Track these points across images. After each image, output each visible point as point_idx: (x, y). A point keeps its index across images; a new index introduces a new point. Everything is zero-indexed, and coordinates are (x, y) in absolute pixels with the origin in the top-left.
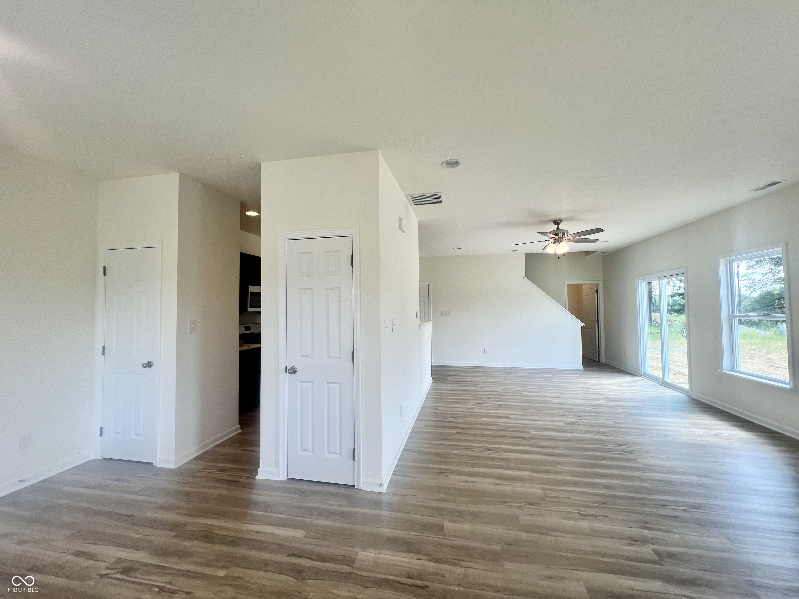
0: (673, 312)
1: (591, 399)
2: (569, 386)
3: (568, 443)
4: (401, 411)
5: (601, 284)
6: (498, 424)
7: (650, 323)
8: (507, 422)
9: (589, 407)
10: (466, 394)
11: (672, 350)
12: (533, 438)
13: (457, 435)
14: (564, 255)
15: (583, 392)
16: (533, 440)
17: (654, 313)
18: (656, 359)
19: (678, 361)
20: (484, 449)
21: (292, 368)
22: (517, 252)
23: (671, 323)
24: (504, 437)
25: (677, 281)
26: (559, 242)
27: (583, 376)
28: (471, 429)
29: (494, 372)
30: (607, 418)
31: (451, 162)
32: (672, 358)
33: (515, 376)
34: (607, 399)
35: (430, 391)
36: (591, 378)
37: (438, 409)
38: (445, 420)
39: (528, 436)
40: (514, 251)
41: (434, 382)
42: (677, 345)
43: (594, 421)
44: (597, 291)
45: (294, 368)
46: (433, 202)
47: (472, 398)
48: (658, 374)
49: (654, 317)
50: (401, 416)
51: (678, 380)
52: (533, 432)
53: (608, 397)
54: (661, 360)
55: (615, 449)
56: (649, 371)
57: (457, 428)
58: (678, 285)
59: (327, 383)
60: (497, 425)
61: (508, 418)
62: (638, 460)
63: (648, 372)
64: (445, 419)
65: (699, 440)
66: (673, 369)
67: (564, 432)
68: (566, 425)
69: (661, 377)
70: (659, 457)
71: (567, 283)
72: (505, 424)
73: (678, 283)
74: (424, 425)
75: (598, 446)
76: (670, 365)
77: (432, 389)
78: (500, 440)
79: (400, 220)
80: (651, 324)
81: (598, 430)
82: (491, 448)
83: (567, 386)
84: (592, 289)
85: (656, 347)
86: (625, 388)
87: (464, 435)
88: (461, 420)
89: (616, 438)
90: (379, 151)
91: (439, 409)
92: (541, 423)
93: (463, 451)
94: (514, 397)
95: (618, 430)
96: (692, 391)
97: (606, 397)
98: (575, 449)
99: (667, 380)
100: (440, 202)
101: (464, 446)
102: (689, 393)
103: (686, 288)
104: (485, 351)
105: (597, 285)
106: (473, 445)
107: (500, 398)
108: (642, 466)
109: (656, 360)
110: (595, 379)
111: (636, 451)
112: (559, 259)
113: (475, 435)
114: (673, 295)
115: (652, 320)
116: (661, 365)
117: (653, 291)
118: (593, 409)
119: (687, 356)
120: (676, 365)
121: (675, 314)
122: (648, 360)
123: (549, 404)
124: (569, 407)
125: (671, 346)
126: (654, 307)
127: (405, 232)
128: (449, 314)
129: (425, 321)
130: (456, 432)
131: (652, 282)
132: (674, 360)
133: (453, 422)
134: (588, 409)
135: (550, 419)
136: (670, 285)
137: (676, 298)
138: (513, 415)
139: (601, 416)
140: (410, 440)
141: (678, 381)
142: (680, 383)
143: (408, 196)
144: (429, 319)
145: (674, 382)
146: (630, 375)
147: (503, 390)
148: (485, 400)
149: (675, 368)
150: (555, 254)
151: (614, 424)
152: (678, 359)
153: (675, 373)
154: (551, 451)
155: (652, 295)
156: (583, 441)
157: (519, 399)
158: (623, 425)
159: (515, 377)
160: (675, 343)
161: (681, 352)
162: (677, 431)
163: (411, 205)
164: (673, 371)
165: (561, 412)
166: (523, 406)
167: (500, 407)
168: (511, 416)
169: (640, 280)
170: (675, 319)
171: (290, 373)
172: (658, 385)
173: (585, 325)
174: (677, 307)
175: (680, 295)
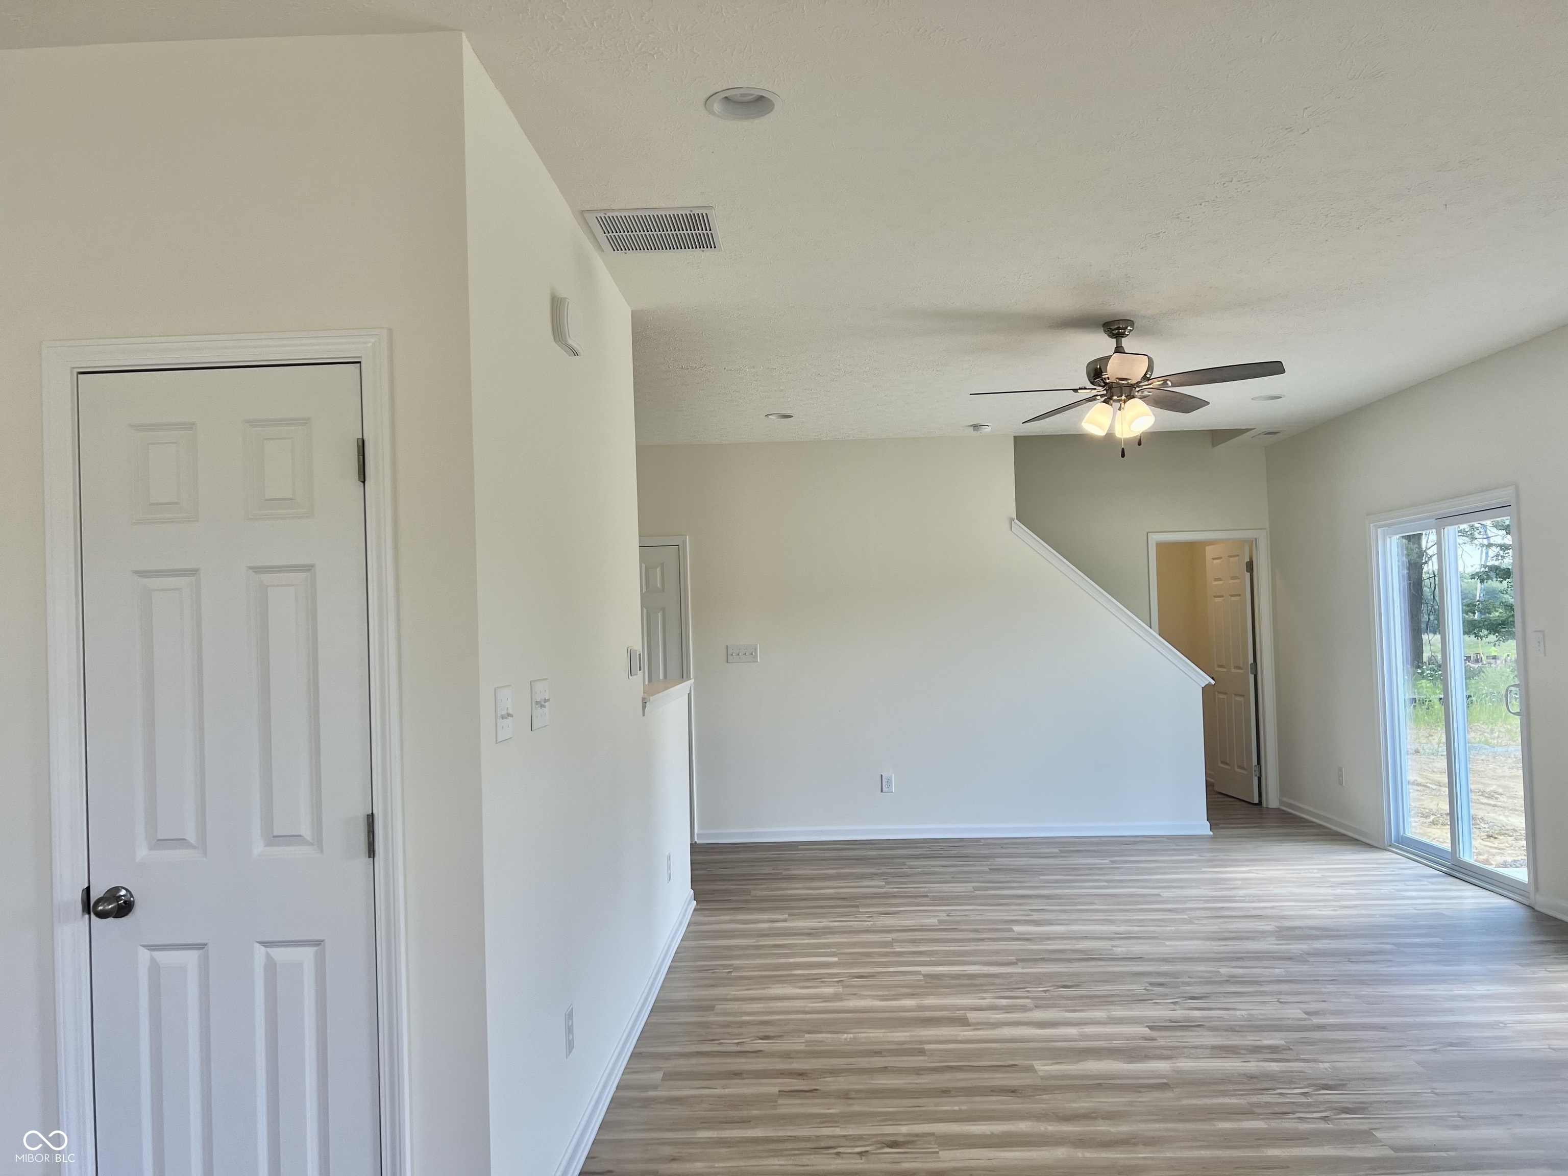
0: (1484, 632)
1: (1233, 935)
2: (1166, 894)
3: (1157, 1094)
4: (570, 1030)
5: (1263, 539)
6: (927, 1047)
7: (1419, 667)
8: (959, 1038)
9: (1226, 963)
10: (818, 946)
11: (1483, 757)
12: (1046, 1089)
13: (780, 1102)
14: (1140, 444)
15: (1208, 913)
16: (1045, 1097)
17: (1431, 635)
18: (1435, 787)
19: (1500, 791)
20: (877, 1143)
21: (112, 894)
22: (988, 429)
23: (1480, 665)
24: (945, 1092)
25: (1494, 530)
26: (1123, 398)
27: (1208, 855)
28: (834, 1072)
29: (917, 857)
30: (1284, 998)
31: (742, 95)
32: (1482, 783)
33: (986, 869)
34: (1286, 933)
35: (687, 944)
36: (1235, 862)
37: (712, 1008)
38: (739, 1048)
39: (1029, 1082)
40: (976, 427)
41: (705, 906)
42: (1498, 737)
43: (1243, 1013)
44: (1250, 567)
45: (123, 892)
46: (680, 244)
47: (835, 959)
48: (1440, 837)
49: (1428, 647)
50: (570, 1046)
51: (1499, 853)
52: (1044, 1068)
53: (1288, 924)
54: (1446, 790)
55: (1309, 1105)
56: (1415, 829)
57: (782, 1074)
58: (1499, 540)
59: (264, 944)
60: (922, 1052)
61: (963, 1022)
62: (1378, 1134)
63: (1409, 834)
64: (738, 1044)
65: (1554, 1049)
66: (1486, 819)
67: (1147, 1057)
68: (1154, 1034)
69: (1447, 846)
70: (1440, 1118)
71: (1155, 538)
72: (951, 1046)
73: (1500, 537)
74: (659, 1075)
75: (1255, 1099)
76: (1473, 804)
77: (693, 933)
78: (930, 1105)
79: (557, 306)
80: (1423, 672)
81: (1258, 1043)
82: (901, 1139)
83: (1158, 895)
84: (1235, 559)
85: (1436, 746)
86: (1338, 891)
87: (807, 1098)
88: (798, 1044)
89: (1311, 1065)
90: (464, 35)
91: (719, 1007)
92: (1072, 1031)
93: (804, 1160)
94: (983, 946)
95: (1317, 1035)
96: (1537, 889)
97: (1280, 925)
98: (1183, 1115)
99: (1467, 857)
100: (705, 241)
101: (807, 1139)
102: (1528, 898)
103: (1520, 549)
104: (883, 784)
105: (1252, 543)
106: (838, 1131)
107: (937, 952)
108: (1389, 1152)
109: (1434, 792)
110: (1247, 866)
111: (1371, 1103)
112: (1123, 456)
113: (845, 1095)
114: (1482, 577)
115: (1425, 659)
116: (1446, 808)
117: (1426, 562)
118: (1241, 971)
119: (1521, 772)
120: (1494, 806)
121: (1492, 638)
122: (1412, 793)
123: (1100, 963)
124: (1165, 968)
125: (1480, 742)
126: (1429, 615)
127: (576, 353)
128: (753, 654)
129: (669, 681)
130: (775, 1090)
131: (1424, 533)
132: (1488, 789)
133: (771, 1055)
134: (1223, 970)
135: (1099, 1014)
136: (1476, 542)
137: (1494, 584)
138: (982, 1010)
139: (1263, 993)
140: (607, 1136)
141: (1499, 859)
142: (1505, 865)
143: (586, 215)
144: (683, 676)
145: (1487, 862)
146: (1356, 844)
147: (946, 921)
148: (884, 964)
149: (1492, 815)
150: (1110, 437)
151: (1305, 1016)
152: (1499, 786)
153: (1491, 834)
154: (1103, 1128)
155: (1425, 576)
156: (1210, 1084)
157: (997, 952)
158: (1333, 1020)
159: (985, 872)
160: (1492, 731)
161: (1510, 761)
162: (1494, 1025)
163: (600, 248)
164: (1486, 826)
165: (1138, 988)
166: (1011, 975)
167: (935, 983)
168: (972, 1016)
169: (1382, 526)
170: (1493, 654)
171: (102, 915)
172: (1443, 876)
173: (1213, 682)
174: (1497, 614)
175: (1505, 574)
